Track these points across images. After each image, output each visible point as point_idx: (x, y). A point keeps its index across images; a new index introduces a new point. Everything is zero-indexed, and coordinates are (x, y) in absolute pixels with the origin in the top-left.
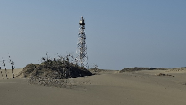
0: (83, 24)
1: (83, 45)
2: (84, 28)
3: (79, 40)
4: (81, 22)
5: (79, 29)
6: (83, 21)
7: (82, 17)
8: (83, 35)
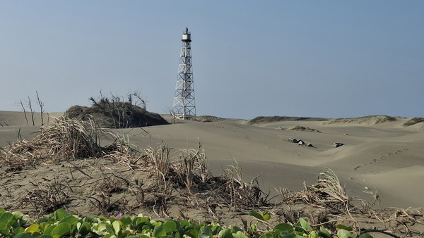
0: (188, 41)
1: (187, 77)
2: (190, 48)
3: (181, 68)
4: (185, 37)
5: (181, 49)
6: (189, 35)
7: (187, 29)
8: (188, 59)
